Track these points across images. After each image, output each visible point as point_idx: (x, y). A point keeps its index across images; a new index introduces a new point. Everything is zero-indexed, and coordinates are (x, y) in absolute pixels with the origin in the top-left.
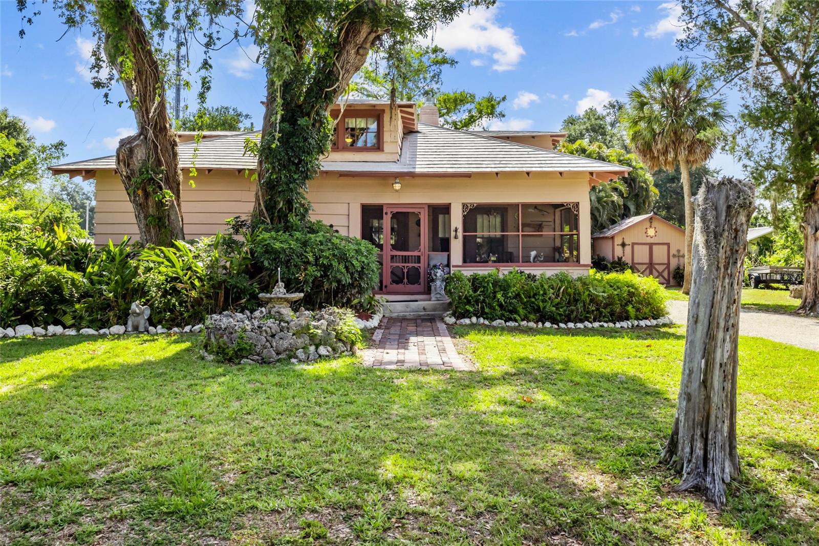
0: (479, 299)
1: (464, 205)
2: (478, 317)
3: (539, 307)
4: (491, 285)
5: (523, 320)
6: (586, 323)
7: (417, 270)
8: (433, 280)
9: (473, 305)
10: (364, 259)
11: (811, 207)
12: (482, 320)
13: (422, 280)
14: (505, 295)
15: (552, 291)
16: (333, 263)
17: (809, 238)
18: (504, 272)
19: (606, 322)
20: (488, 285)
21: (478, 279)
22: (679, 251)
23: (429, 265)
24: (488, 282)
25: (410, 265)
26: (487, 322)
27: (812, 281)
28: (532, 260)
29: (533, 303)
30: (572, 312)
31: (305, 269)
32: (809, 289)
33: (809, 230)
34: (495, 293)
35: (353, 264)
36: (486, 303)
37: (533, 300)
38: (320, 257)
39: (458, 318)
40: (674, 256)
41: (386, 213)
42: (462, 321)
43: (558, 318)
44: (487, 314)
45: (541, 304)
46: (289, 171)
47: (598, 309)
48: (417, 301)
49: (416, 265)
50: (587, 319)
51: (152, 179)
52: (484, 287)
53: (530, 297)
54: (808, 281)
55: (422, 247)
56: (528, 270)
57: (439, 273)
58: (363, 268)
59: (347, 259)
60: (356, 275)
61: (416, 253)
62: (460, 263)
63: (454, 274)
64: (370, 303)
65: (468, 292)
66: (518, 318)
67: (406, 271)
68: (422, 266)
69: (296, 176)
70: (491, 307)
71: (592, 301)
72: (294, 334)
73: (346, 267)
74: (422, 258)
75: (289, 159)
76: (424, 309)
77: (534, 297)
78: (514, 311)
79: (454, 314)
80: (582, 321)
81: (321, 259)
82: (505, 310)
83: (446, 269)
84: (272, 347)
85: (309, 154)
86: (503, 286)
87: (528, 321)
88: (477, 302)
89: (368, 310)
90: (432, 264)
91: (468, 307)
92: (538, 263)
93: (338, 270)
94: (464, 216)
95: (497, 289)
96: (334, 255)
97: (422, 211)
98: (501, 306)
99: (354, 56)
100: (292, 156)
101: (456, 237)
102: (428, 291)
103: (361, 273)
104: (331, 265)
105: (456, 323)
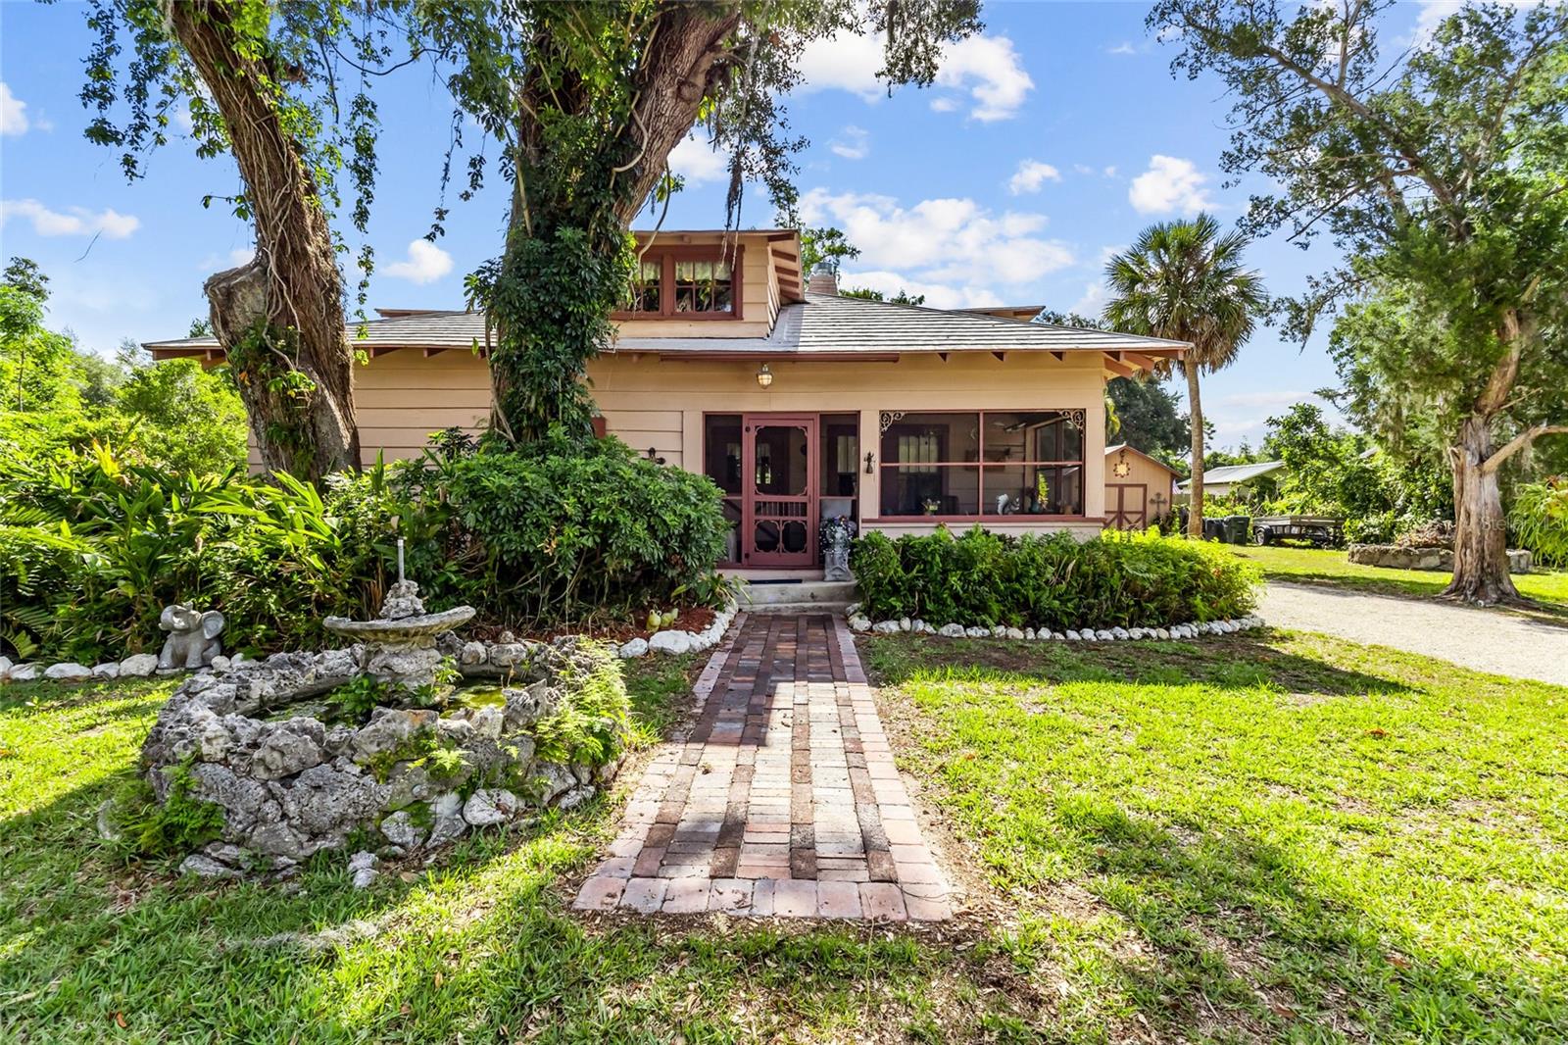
0: (916, 586)
1: (883, 414)
2: (912, 619)
3: (1027, 599)
4: (938, 559)
5: (998, 624)
6: (1118, 630)
7: (801, 529)
8: (828, 546)
9: (905, 596)
10: (688, 510)
11: (1469, 419)
12: (920, 625)
13: (809, 545)
14: (965, 580)
15: (1051, 569)
16: (621, 518)
17: (1468, 472)
18: (955, 530)
19: (1152, 627)
20: (933, 558)
21: (912, 547)
22: (1159, 495)
23: (821, 517)
24: (933, 553)
25: (790, 519)
26: (930, 629)
27: (1474, 546)
28: (1000, 510)
29: (1017, 591)
30: (1090, 608)
31: (560, 532)
32: (1469, 559)
33: (1469, 458)
34: (945, 572)
35: (664, 521)
36: (928, 592)
37: (1017, 586)
38: (593, 507)
39: (875, 620)
40: (1152, 501)
41: (748, 429)
42: (883, 625)
43: (1066, 621)
44: (929, 612)
45: (1032, 595)
46: (545, 335)
47: (1138, 603)
48: (799, 581)
49: (799, 519)
50: (1117, 622)
51: (267, 349)
52: (925, 562)
53: (1009, 580)
54: (1465, 545)
55: (809, 488)
56: (997, 529)
57: (840, 533)
58: (687, 528)
59: (651, 510)
60: (674, 544)
61: (798, 499)
62: (876, 516)
63: (867, 537)
64: (712, 590)
65: (896, 572)
66: (990, 622)
67: (781, 528)
68: (810, 519)
69: (559, 348)
70: (939, 601)
71: (1126, 587)
72: (367, 770)
73: (651, 529)
74: (809, 507)
75: (541, 309)
76: (813, 596)
77: (1018, 580)
78: (982, 608)
79: (867, 612)
80: (1107, 626)
81: (594, 511)
82: (964, 605)
83: (851, 525)
84: (284, 816)
85: (583, 302)
86: (963, 560)
87: (1009, 624)
88: (912, 590)
89: (709, 603)
90: (828, 515)
91: (893, 600)
92: (1011, 516)
93: (632, 535)
94: (882, 433)
95: (951, 566)
96: (622, 502)
97: (809, 424)
98: (956, 597)
99: (671, 102)
100: (547, 304)
101: (869, 470)
102: (819, 564)
103: (685, 538)
104: (616, 523)
105: (871, 630)
